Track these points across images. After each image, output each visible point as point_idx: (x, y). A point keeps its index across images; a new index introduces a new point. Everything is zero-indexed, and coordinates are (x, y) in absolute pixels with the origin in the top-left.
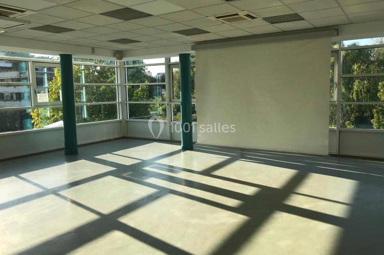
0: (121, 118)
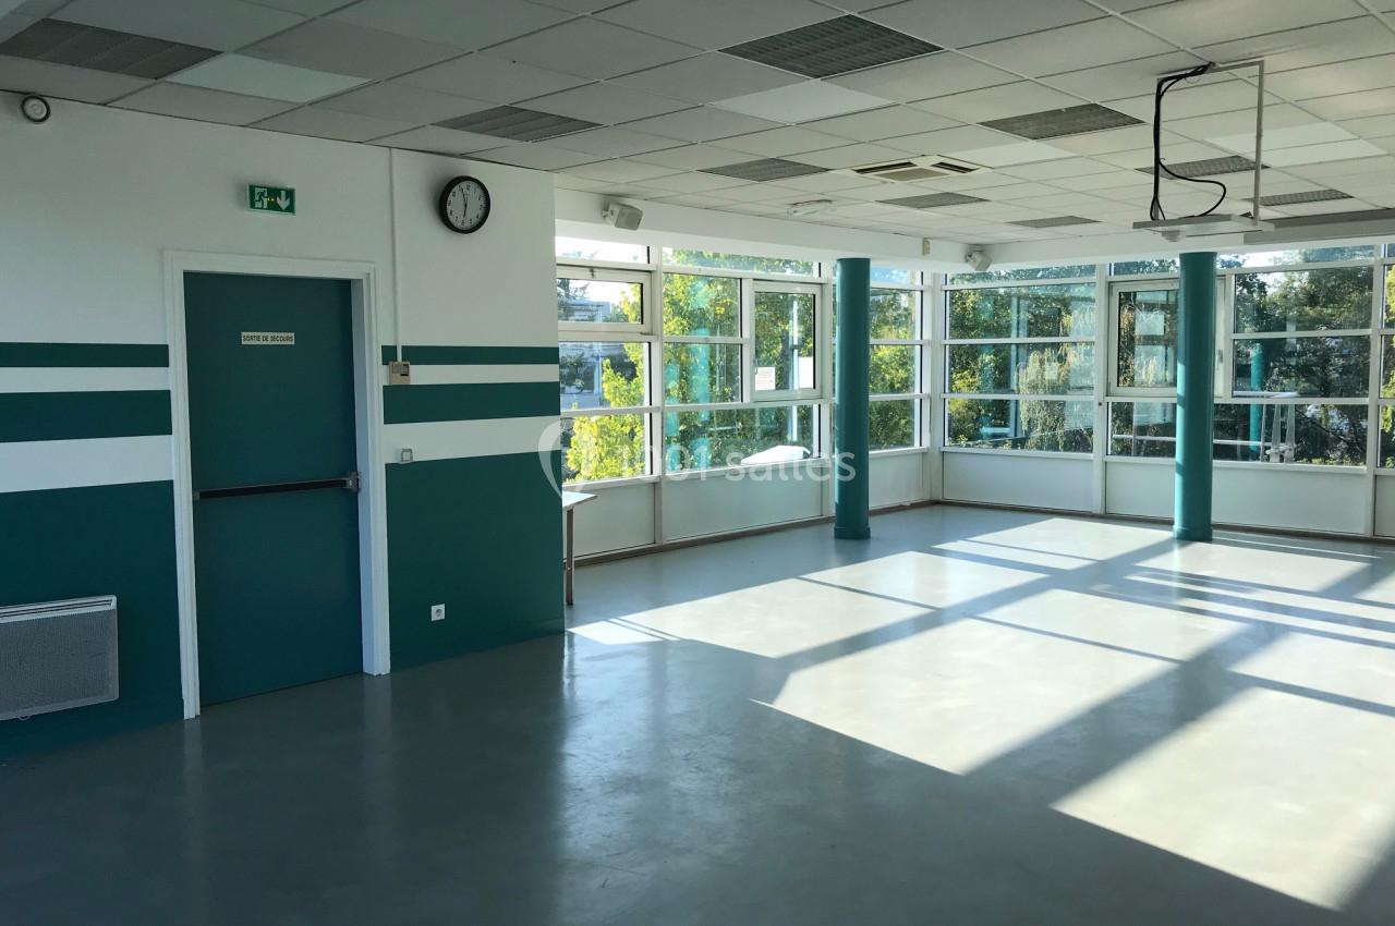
0: (926, 443)
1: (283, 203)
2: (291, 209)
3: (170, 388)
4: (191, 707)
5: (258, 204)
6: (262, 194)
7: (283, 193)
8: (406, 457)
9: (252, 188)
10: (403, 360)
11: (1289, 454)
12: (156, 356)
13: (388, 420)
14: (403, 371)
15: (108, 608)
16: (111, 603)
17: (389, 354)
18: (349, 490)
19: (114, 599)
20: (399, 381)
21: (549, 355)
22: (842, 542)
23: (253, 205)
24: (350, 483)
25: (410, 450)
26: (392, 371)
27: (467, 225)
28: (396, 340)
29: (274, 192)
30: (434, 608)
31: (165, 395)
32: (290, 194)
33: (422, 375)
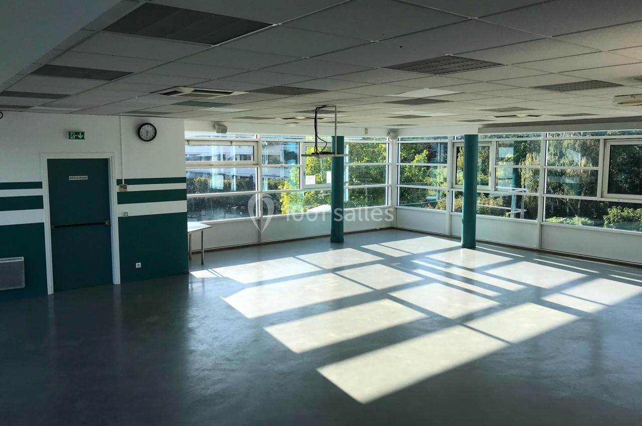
0: (390, 204)
1: (80, 136)
2: (83, 138)
3: (43, 195)
4: (50, 290)
5: (72, 138)
6: (73, 134)
7: (80, 134)
8: (126, 215)
9: (69, 133)
10: (125, 183)
11: (522, 214)
12: (38, 185)
13: (119, 203)
14: (125, 187)
15: (21, 260)
16: (22, 259)
17: (119, 182)
18: (106, 225)
19: (23, 258)
20: (123, 190)
21: (182, 180)
22: (333, 244)
23: (70, 138)
24: (107, 223)
25: (127, 213)
26: (121, 187)
27: (148, 139)
28: (122, 177)
29: (77, 133)
30: (137, 264)
31: (41, 197)
32: (83, 133)
33: (131, 188)
